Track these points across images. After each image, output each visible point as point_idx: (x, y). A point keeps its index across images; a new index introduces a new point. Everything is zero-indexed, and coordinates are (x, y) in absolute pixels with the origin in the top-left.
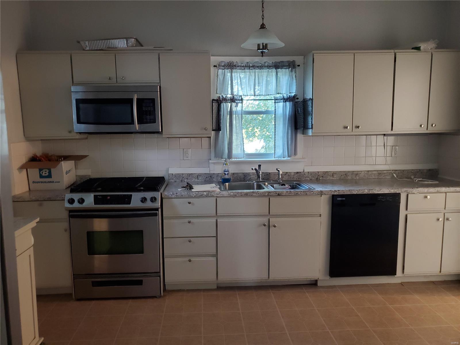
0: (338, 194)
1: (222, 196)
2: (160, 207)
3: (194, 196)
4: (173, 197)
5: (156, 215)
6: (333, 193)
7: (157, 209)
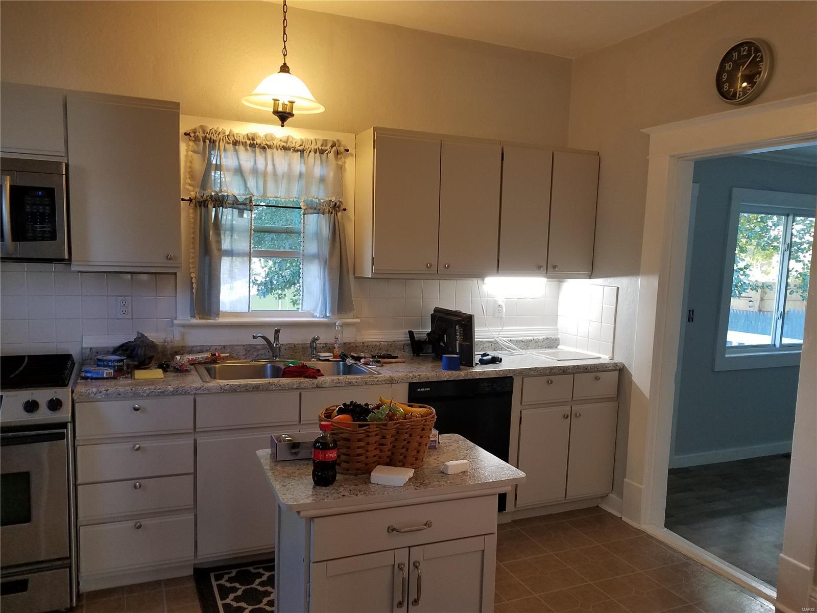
0: (418, 381)
1: (206, 392)
2: (70, 420)
3: (146, 395)
4: (99, 397)
5: (62, 436)
6: (410, 380)
7: (64, 425)
